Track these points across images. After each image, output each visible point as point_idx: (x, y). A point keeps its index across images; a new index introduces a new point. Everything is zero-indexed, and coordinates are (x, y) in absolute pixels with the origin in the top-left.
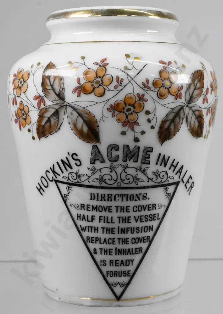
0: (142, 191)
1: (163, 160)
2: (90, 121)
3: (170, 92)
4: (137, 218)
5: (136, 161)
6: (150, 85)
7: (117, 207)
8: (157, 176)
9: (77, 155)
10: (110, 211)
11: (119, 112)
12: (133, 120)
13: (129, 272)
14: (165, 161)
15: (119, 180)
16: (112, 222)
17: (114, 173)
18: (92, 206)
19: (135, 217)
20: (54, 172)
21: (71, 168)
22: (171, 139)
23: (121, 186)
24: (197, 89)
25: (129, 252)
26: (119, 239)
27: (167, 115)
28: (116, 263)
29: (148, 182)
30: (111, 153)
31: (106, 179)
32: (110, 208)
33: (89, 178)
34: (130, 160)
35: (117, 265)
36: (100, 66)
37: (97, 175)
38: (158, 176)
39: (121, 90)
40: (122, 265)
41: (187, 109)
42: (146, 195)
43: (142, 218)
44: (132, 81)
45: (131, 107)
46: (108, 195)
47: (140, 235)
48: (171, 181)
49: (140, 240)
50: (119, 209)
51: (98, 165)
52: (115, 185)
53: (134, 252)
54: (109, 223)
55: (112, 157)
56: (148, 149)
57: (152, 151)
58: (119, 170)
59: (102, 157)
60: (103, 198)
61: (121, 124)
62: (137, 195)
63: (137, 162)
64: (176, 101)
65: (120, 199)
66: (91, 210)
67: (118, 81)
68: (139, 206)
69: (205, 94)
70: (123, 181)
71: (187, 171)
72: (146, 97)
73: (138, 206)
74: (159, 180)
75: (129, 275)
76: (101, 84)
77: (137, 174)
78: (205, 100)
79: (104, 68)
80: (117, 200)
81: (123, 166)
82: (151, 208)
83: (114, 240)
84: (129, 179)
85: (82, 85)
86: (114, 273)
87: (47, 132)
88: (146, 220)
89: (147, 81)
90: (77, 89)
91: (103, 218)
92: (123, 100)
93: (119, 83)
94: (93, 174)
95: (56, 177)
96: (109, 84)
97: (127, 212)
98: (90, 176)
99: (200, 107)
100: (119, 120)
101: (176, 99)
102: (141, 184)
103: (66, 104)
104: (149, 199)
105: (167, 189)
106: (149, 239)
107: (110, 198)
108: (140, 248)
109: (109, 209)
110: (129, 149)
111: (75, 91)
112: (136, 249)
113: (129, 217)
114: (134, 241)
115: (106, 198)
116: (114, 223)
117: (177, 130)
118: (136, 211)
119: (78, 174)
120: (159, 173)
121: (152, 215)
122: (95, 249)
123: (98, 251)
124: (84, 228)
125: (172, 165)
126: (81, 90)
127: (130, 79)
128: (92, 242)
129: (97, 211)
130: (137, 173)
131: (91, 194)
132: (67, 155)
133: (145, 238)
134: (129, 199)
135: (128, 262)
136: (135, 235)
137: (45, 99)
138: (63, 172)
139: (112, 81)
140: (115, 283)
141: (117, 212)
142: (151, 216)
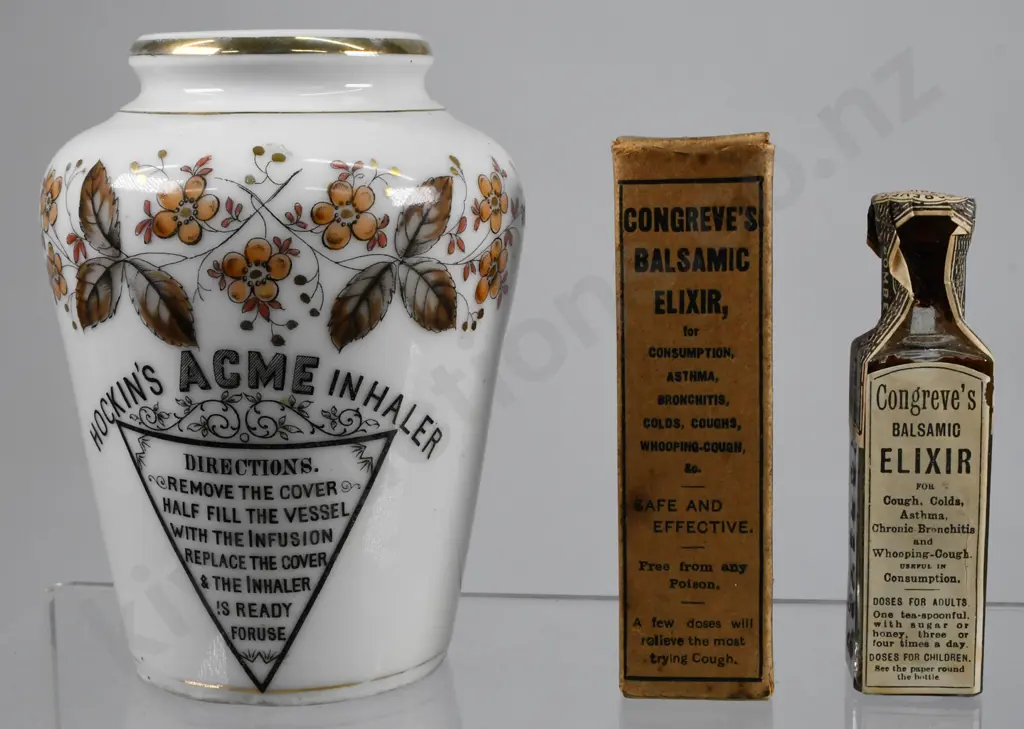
0: (301, 454)
1: (348, 385)
2: (175, 298)
3: (356, 232)
4: (291, 512)
5: (280, 388)
6: (306, 217)
7: (244, 488)
8: (333, 421)
9: (153, 371)
10: (230, 495)
11: (233, 277)
12: (268, 297)
13: (282, 631)
14: (351, 385)
15: (244, 429)
16: (235, 521)
17: (230, 412)
18: (192, 483)
19: (286, 510)
20: (115, 404)
21: (144, 398)
22: (363, 337)
23: (251, 442)
24: (429, 223)
25: (279, 586)
26: (253, 558)
27: (348, 285)
28: (251, 610)
29: (312, 433)
30: (223, 369)
31: (214, 426)
32: (230, 489)
33: (179, 422)
34: (265, 385)
35: (253, 613)
36: (194, 175)
37: (196, 417)
38: (337, 421)
39: (238, 230)
40: (264, 614)
41: (402, 271)
42: (308, 463)
43: (304, 512)
44: (263, 210)
45: (261, 269)
46: (223, 460)
47: (303, 550)
48: (371, 430)
49: (301, 561)
50: (249, 493)
51: (197, 394)
52: (236, 440)
53: (290, 587)
54: (229, 521)
55: (224, 378)
56: (306, 362)
57: (316, 366)
58: (243, 406)
59: (204, 378)
60: (211, 465)
61: (241, 306)
62: (286, 461)
63: (282, 389)
64: (371, 252)
65: (250, 469)
66: (189, 491)
67: (230, 210)
68: (294, 486)
69: (454, 231)
70: (254, 432)
71: (415, 406)
72: (295, 245)
73: (291, 487)
74: (339, 429)
75: (282, 637)
76: (194, 216)
77: (284, 417)
78: (456, 244)
79: (200, 180)
80: (242, 471)
81: (250, 398)
82: (325, 492)
83: (243, 560)
84: (266, 427)
85: (154, 218)
86: (247, 630)
87: (95, 315)
88: (314, 517)
89: (298, 209)
90: (144, 225)
91: (215, 511)
92: (243, 253)
93: (234, 213)
94: (188, 412)
95: (119, 415)
96: (212, 217)
97: (267, 498)
98: (182, 419)
99: (439, 262)
100: (234, 297)
101: (370, 248)
102: (294, 438)
103: (123, 257)
104: (317, 470)
105: (361, 449)
106: (324, 558)
107: (227, 466)
108: (304, 579)
109: (226, 491)
110: (262, 361)
111: (140, 229)
112: (294, 580)
113: (271, 511)
114: (287, 563)
115: (219, 466)
116: (239, 522)
117: (376, 317)
118: (288, 498)
119: (158, 412)
120: (338, 414)
121: (327, 506)
122: (203, 576)
123: (211, 582)
124: (180, 528)
125: (371, 394)
126: (152, 228)
127: (258, 205)
128: (197, 562)
129: (201, 494)
130: (282, 414)
131: (187, 456)
132: (134, 369)
133: (314, 558)
134: (269, 471)
135: (276, 608)
136: (291, 550)
137: (86, 243)
138: (129, 406)
139: (218, 210)
140: (251, 653)
141: (244, 498)
142: (324, 508)
